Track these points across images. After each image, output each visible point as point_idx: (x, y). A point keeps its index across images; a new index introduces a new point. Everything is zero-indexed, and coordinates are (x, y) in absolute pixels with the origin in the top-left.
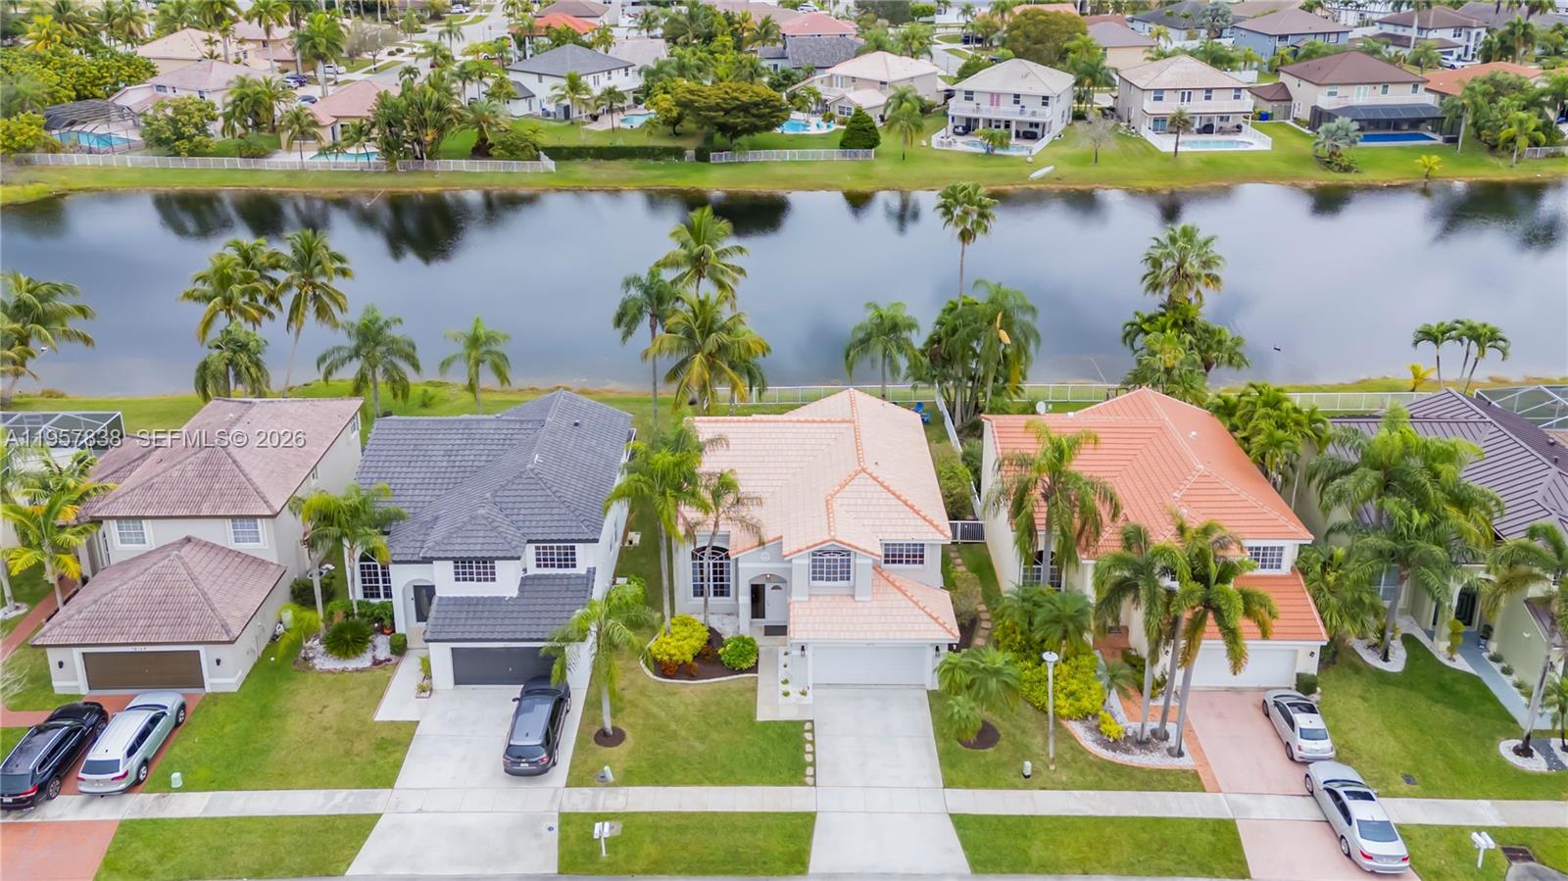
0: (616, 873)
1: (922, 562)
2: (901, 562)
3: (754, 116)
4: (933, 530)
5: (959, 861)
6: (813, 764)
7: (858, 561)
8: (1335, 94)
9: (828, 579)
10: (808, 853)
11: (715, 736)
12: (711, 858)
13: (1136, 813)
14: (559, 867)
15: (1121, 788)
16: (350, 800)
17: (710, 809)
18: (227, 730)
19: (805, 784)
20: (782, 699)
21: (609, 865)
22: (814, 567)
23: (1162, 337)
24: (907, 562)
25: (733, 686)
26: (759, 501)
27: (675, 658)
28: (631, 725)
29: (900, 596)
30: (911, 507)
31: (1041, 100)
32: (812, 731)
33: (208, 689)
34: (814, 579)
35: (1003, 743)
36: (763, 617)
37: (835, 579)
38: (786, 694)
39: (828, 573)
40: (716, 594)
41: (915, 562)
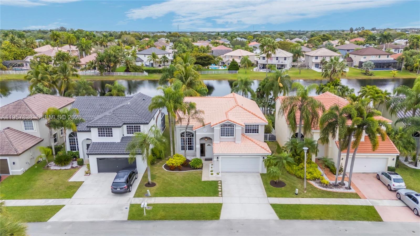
0: (149, 219)
1: (258, 132)
2: (251, 132)
3: (204, 60)
4: (262, 120)
5: (275, 216)
6: (221, 191)
7: (236, 128)
8: (366, 58)
9: (226, 136)
10: (220, 214)
11: (187, 184)
12: (184, 215)
14: (128, 218)
16: (54, 202)
17: (185, 203)
18: (14, 184)
19: (218, 196)
20: (210, 175)
21: (146, 217)
22: (222, 131)
23: (329, 88)
24: (253, 132)
25: (194, 173)
26: (203, 112)
27: (174, 165)
28: (158, 182)
29: (251, 142)
30: (254, 115)
31: (284, 59)
32: (221, 183)
33: (11, 174)
34: (222, 135)
35: (287, 186)
36: (205, 156)
37: (229, 136)
38: (212, 174)
39: (226, 133)
40: (189, 149)
41: (255, 132)
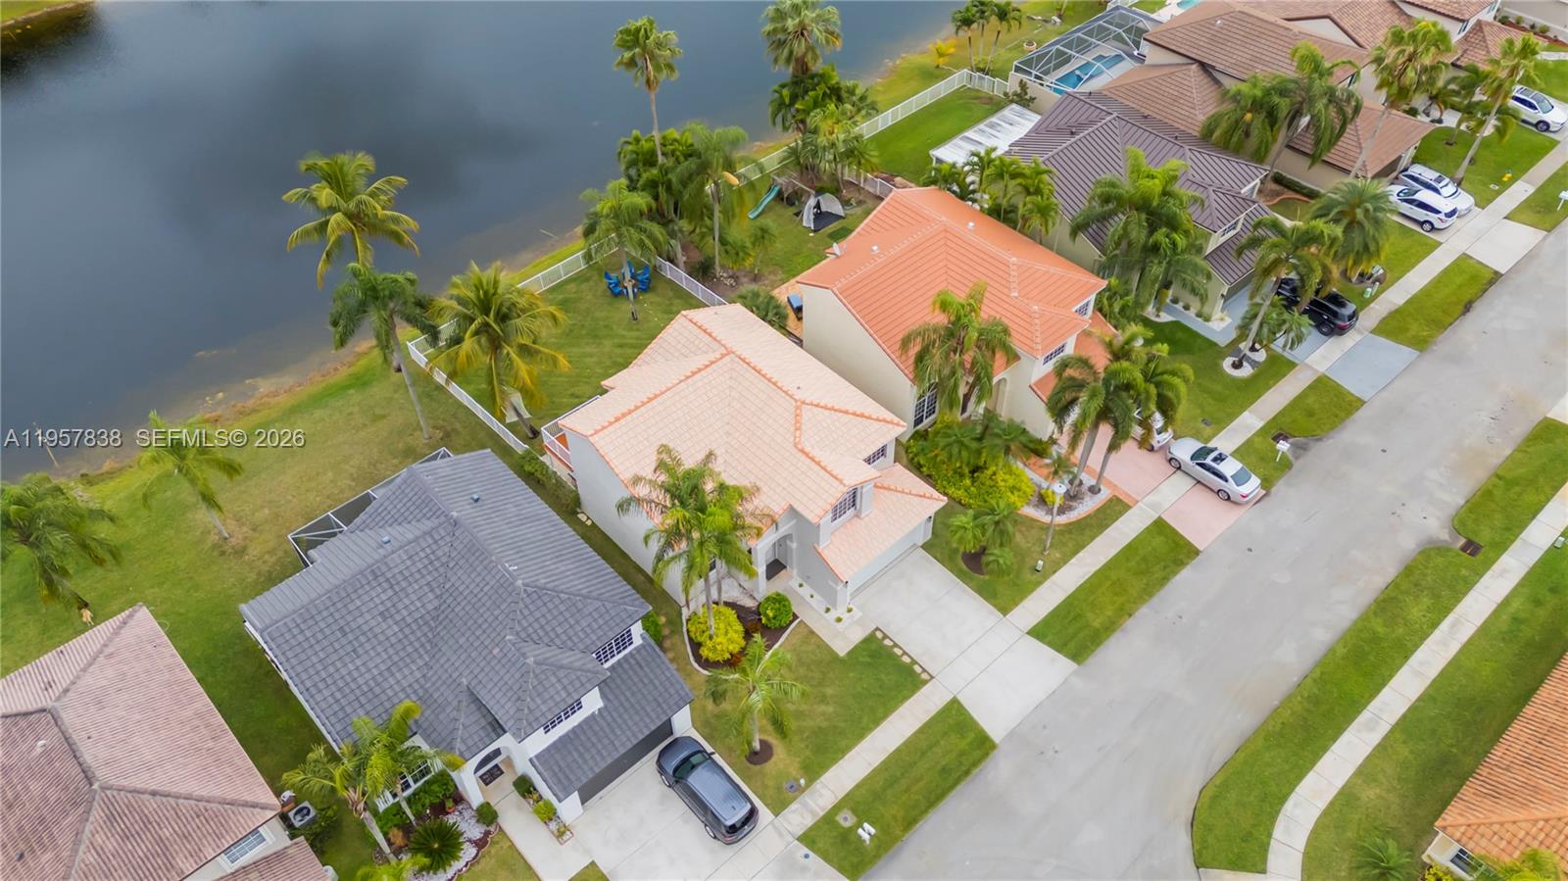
1: (883, 455)
4: (891, 426)
5: (1063, 665)
6: (914, 662)
7: (864, 490)
9: (844, 514)
10: (981, 729)
11: (829, 691)
12: (933, 784)
13: (1114, 552)
15: (1093, 538)
17: (891, 750)
19: (925, 682)
20: (839, 626)
21: (877, 847)
22: (833, 514)
29: (887, 493)
30: (863, 416)
32: (885, 636)
34: (834, 521)
37: (848, 511)
38: (839, 620)
39: (844, 511)
41: (879, 458)
